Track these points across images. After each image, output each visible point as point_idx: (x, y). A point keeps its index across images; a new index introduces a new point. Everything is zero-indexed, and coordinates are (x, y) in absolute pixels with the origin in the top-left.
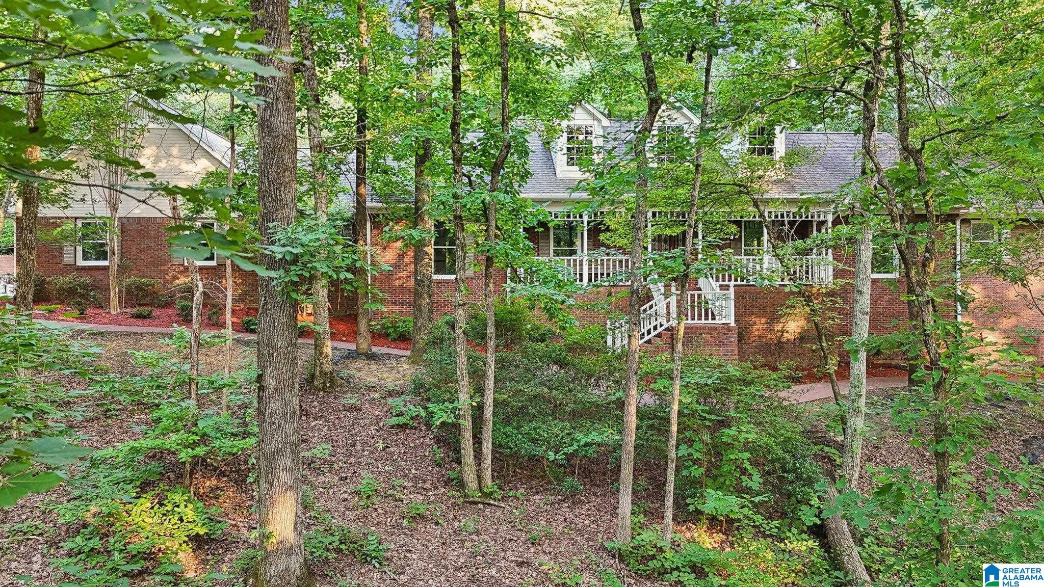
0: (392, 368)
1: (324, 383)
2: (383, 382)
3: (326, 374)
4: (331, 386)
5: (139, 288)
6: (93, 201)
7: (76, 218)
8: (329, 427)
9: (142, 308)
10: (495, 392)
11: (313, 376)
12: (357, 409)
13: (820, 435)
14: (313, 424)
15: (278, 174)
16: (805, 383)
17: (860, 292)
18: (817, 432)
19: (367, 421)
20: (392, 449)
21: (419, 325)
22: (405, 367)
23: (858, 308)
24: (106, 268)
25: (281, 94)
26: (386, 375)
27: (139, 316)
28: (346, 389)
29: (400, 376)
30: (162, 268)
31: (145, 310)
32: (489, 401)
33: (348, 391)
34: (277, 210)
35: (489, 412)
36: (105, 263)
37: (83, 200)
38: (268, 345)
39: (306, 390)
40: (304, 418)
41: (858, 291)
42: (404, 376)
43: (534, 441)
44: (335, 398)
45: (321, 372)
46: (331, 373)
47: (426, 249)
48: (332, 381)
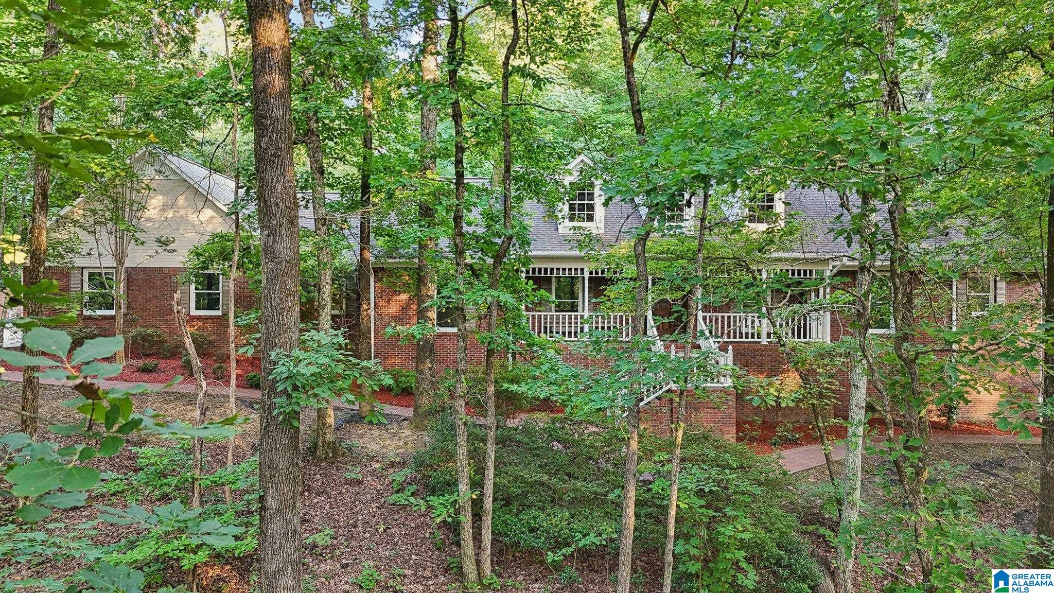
0: (394, 435)
1: (327, 453)
2: (385, 450)
3: (329, 444)
4: (334, 457)
5: (145, 338)
6: (100, 255)
7: (83, 268)
8: (331, 505)
9: (148, 361)
10: (496, 475)
11: (315, 445)
12: (359, 483)
13: (816, 511)
14: (315, 501)
15: (281, 299)
16: (802, 445)
17: (857, 387)
18: (813, 507)
19: (369, 497)
20: (393, 530)
21: (421, 390)
22: (407, 432)
23: (853, 402)
24: (112, 318)
25: (284, 221)
26: (388, 442)
27: (145, 370)
28: (348, 459)
29: (401, 444)
30: (168, 317)
31: (151, 362)
32: (489, 490)
33: (350, 461)
34: (280, 335)
35: (488, 503)
36: (112, 312)
37: (89, 254)
38: (269, 466)
39: (308, 461)
40: (306, 494)
41: (854, 385)
42: (406, 444)
43: (532, 530)
44: (337, 470)
45: (323, 442)
46: (334, 443)
47: (429, 314)
48: (335, 451)
